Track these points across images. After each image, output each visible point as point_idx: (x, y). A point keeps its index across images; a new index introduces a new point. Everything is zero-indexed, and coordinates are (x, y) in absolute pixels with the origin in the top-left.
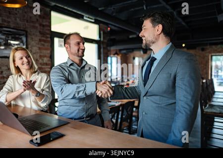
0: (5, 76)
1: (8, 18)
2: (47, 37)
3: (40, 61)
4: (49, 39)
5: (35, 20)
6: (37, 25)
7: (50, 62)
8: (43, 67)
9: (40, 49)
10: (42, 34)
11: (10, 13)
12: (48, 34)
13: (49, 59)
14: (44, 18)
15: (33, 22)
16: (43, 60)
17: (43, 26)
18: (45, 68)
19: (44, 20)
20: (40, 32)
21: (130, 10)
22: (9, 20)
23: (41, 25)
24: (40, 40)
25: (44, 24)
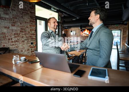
0: (13, 41)
1: (14, 8)
2: (34, 19)
3: (31, 33)
4: (35, 20)
5: (28, 10)
6: (29, 12)
7: (35, 33)
8: (32, 36)
9: (30, 26)
10: (31, 17)
11: (15, 5)
12: (34, 17)
13: (35, 31)
14: (32, 8)
15: (27, 11)
16: (32, 32)
17: (32, 13)
18: (33, 36)
19: (32, 10)
20: (30, 16)
21: (77, 5)
22: (15, 9)
23: (31, 12)
24: (31, 21)
25: (32, 12)
